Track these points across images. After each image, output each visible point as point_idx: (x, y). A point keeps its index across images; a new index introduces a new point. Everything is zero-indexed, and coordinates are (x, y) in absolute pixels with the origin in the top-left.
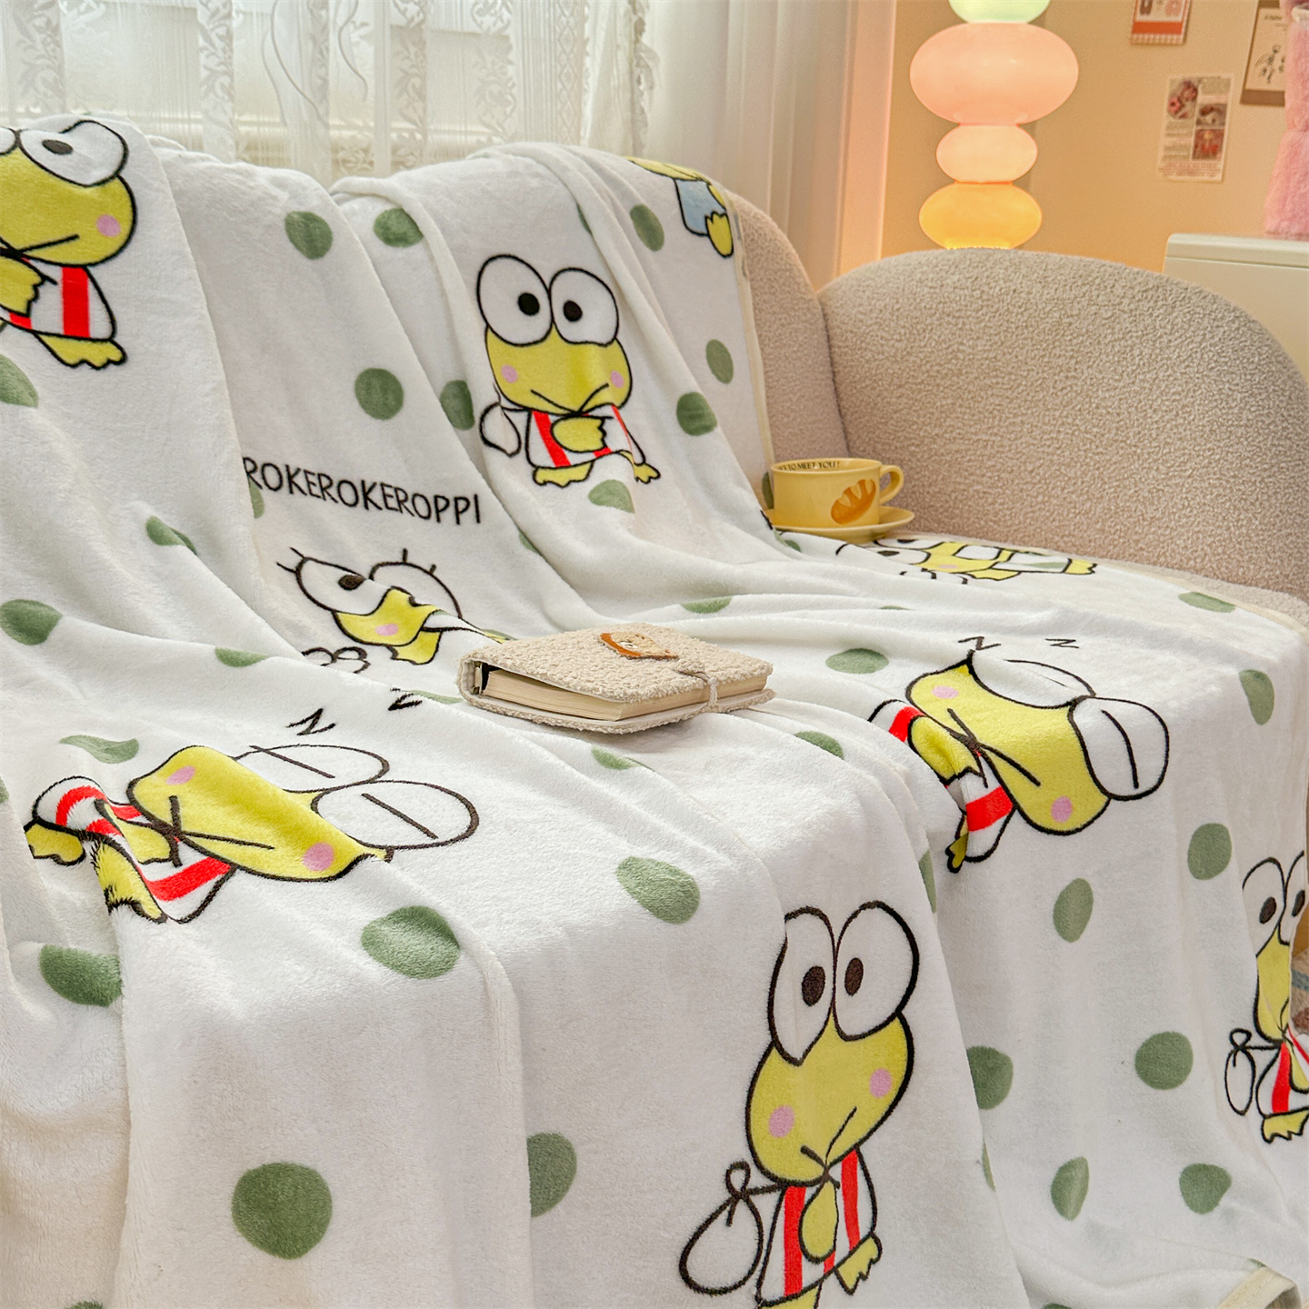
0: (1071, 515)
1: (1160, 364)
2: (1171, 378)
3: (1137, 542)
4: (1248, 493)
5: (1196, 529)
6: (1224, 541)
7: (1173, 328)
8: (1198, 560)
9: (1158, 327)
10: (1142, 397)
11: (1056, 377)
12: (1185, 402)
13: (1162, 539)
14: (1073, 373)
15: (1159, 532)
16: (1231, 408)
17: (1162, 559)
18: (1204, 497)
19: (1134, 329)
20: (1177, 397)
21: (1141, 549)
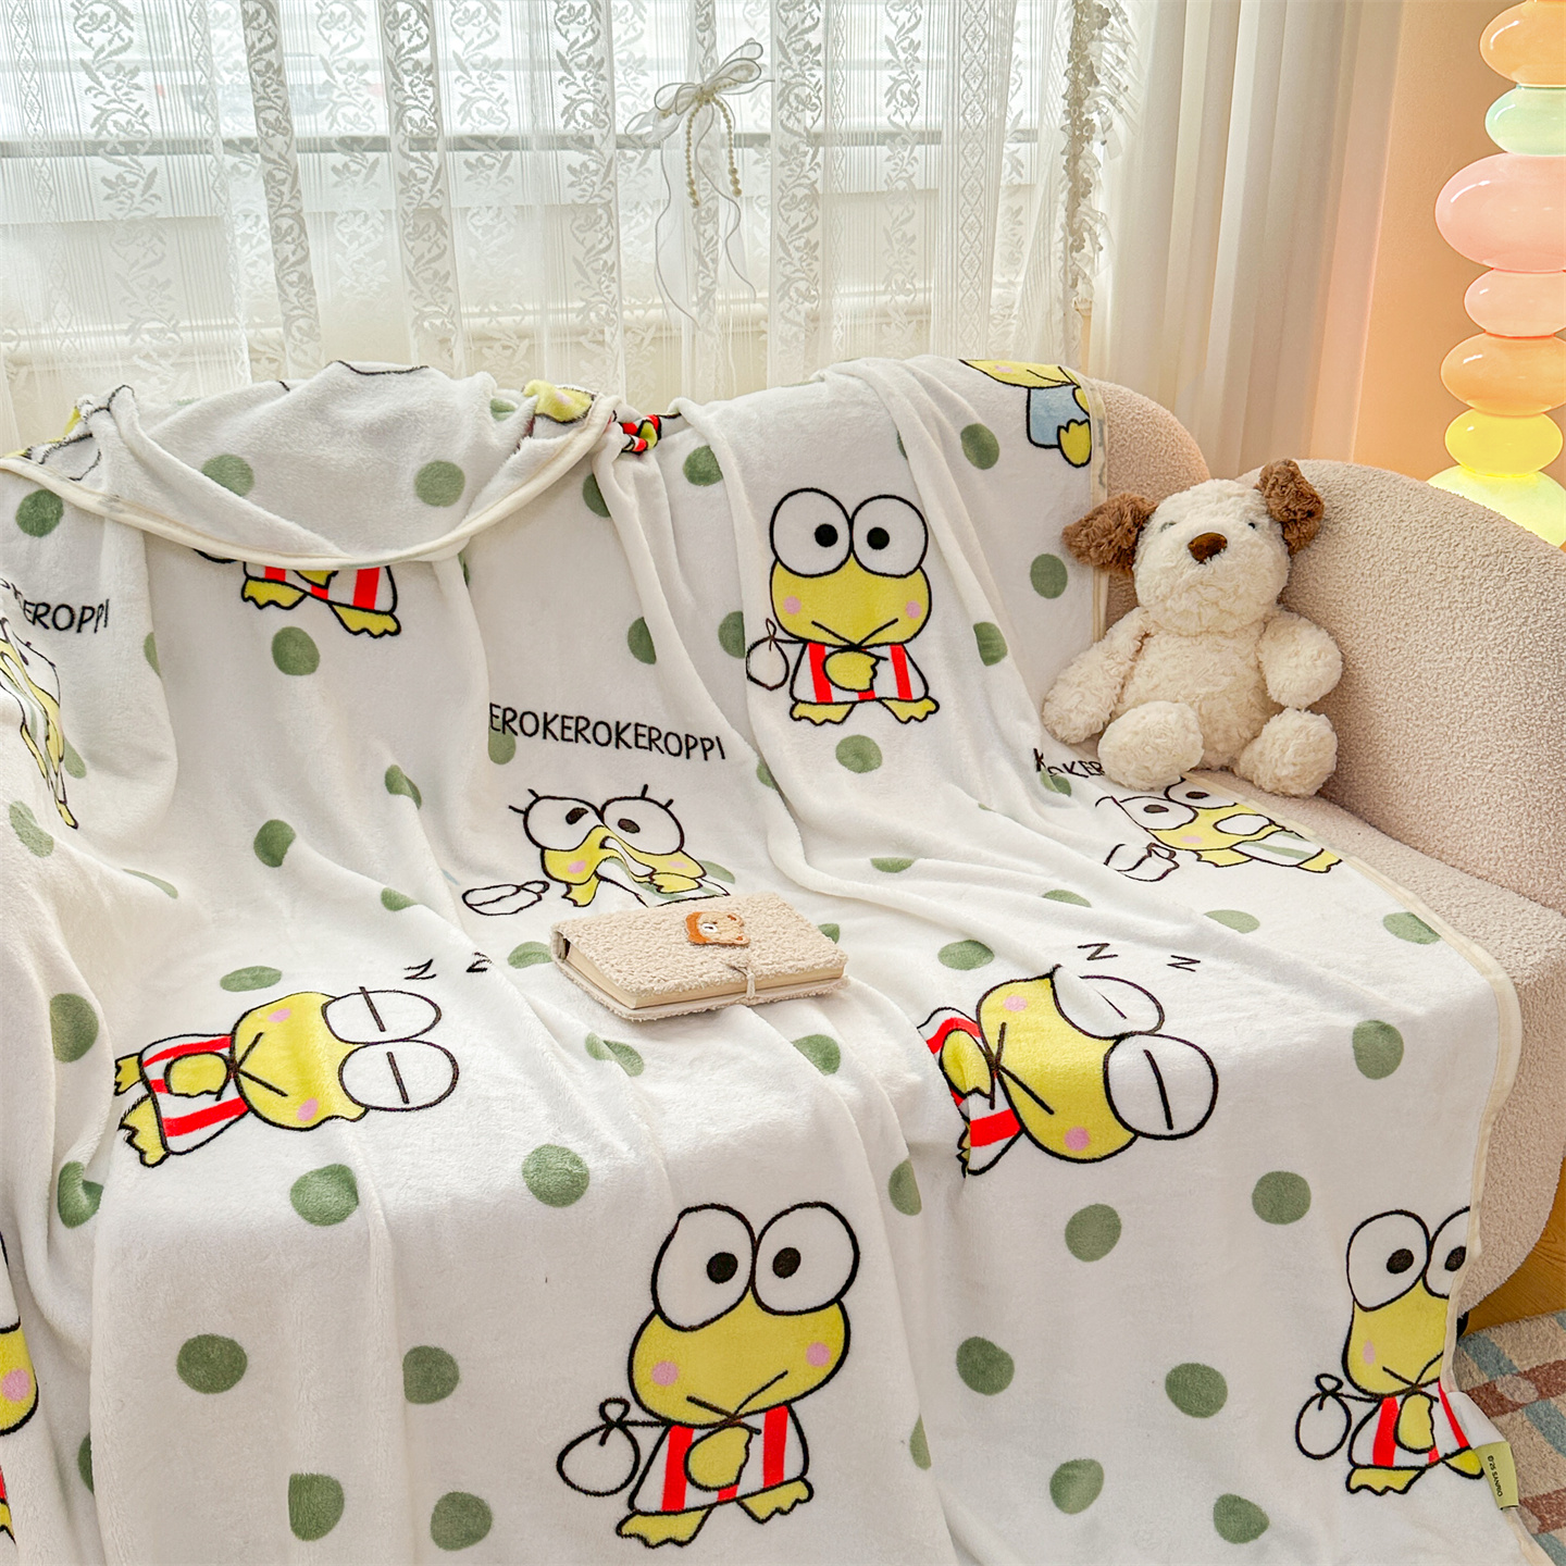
0: (1394, 784)
1: (1476, 644)
2: (1484, 662)
3: (1444, 828)
4: (1542, 801)
5: (1492, 829)
6: (1516, 847)
7: (1497, 604)
8: (1492, 862)
9: (1483, 602)
10: (1457, 675)
11: (1388, 637)
12: (1491, 690)
13: (1464, 831)
14: (1402, 635)
15: (1463, 823)
16: (1535, 705)
17: (1462, 852)
18: (1502, 795)
19: (1460, 600)
20: (1486, 684)
21: (1446, 837)
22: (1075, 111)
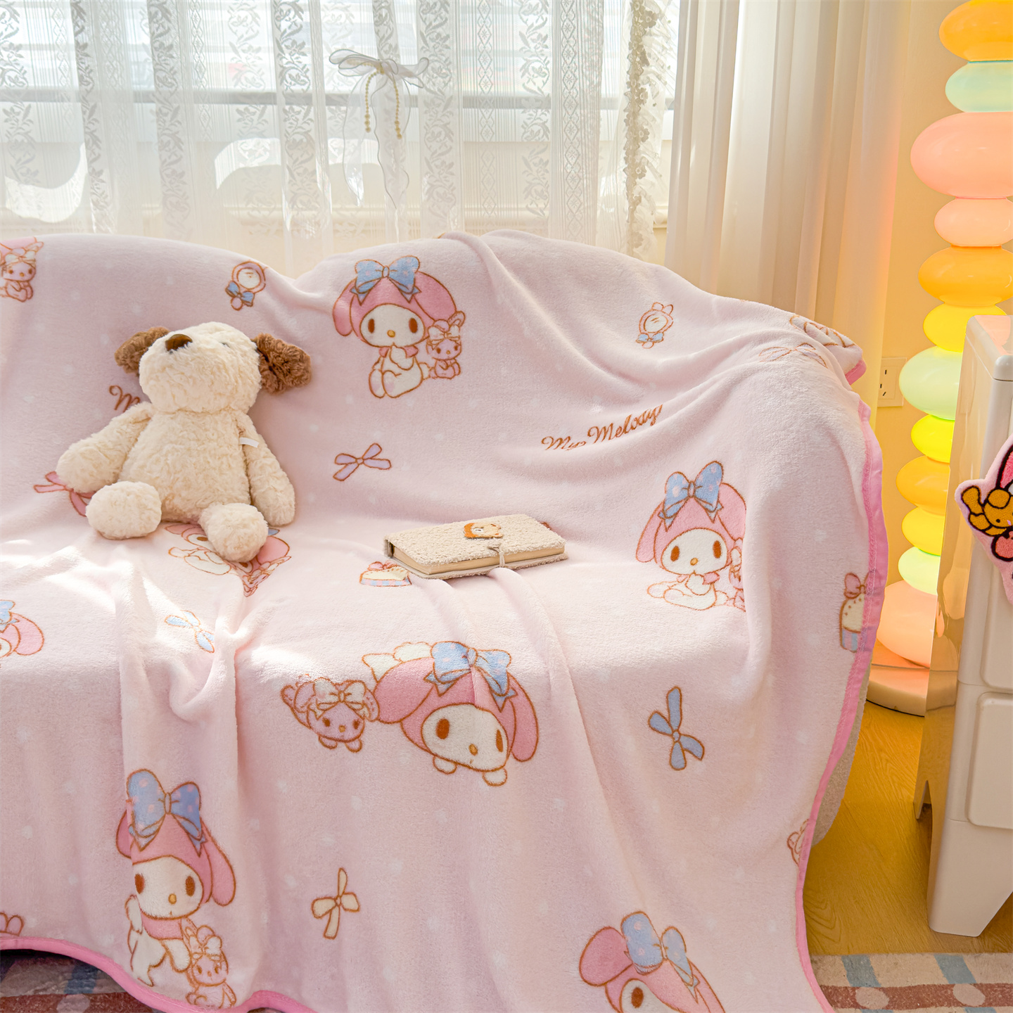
22: (634, 83)
